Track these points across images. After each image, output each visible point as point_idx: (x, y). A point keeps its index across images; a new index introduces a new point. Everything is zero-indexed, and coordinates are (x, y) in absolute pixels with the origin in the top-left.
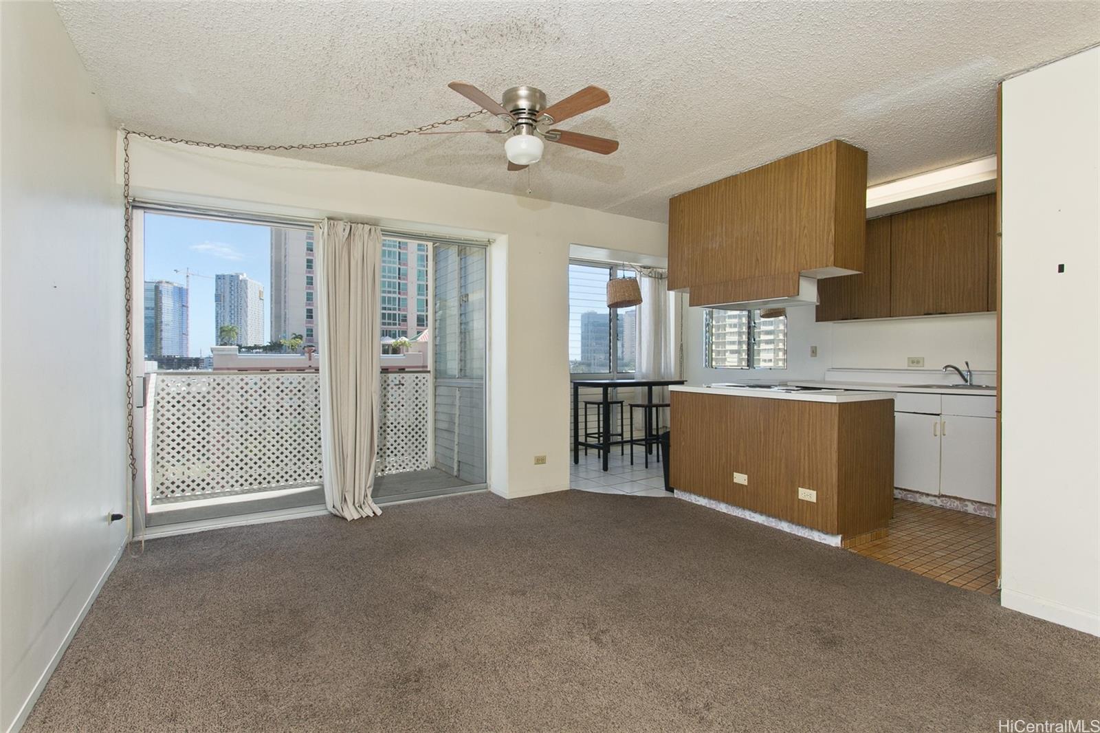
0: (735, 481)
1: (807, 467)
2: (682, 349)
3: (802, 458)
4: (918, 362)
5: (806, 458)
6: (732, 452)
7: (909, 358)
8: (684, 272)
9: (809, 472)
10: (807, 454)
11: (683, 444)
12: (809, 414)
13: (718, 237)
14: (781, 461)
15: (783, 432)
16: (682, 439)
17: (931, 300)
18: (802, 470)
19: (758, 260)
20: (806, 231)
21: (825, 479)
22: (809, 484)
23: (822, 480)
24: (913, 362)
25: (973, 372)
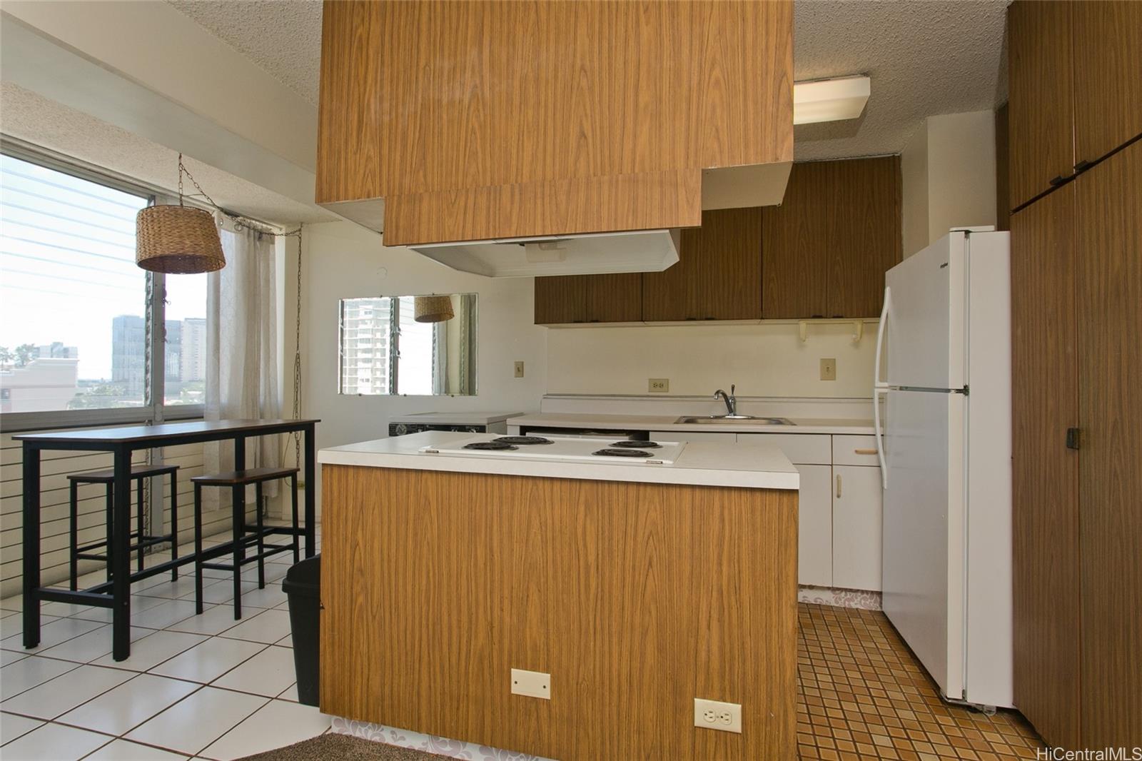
0: (515, 690)
1: (715, 649)
2: (298, 363)
3: (704, 624)
4: (661, 386)
5: (715, 624)
6: (507, 619)
7: (650, 380)
8: (369, 158)
9: (722, 660)
10: (715, 615)
11: (361, 599)
12: (722, 520)
13: (468, 74)
14: (644, 634)
15: (650, 564)
16: (357, 588)
17: (694, 301)
18: (703, 655)
19: (583, 135)
20: (717, 72)
21: (763, 673)
22: (723, 690)
23: (757, 676)
24: (655, 386)
25: (737, 399)
